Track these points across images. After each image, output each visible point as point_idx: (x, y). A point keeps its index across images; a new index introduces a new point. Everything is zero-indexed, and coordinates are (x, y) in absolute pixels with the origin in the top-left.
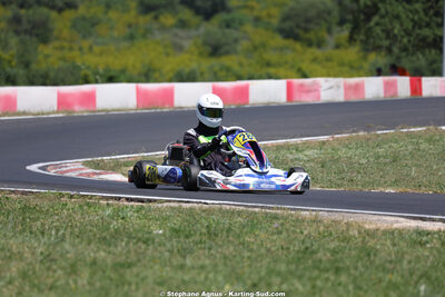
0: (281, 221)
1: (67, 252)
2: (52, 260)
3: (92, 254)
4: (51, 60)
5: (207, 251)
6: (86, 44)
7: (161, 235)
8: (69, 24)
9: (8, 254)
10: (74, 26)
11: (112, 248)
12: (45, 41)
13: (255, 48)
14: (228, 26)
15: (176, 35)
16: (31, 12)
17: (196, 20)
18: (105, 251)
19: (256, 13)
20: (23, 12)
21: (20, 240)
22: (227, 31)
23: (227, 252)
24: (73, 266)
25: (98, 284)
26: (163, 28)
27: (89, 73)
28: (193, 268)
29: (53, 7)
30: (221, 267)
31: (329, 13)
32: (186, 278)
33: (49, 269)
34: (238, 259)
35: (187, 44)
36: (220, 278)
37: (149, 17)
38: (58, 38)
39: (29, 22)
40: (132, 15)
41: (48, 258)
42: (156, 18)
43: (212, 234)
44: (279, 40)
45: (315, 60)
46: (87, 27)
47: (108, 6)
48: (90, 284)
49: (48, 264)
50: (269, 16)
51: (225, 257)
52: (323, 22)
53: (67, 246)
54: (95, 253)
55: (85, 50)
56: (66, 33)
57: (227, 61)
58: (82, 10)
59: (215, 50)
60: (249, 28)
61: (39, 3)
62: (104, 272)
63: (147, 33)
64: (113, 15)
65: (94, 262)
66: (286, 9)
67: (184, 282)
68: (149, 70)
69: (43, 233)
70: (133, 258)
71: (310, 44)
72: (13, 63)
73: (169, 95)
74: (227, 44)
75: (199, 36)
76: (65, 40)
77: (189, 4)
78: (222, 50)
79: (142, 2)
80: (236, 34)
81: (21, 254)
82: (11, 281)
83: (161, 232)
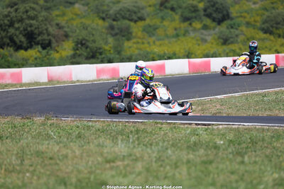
1: (170, 156)
2: (163, 161)
3: (185, 157)
4: (132, 49)
5: (254, 153)
6: (151, 40)
7: (224, 144)
8: (141, 29)
9: (134, 158)
10: (144, 30)
11: (197, 153)
12: (128, 39)
14: (232, 27)
15: (202, 34)
16: (119, 23)
17: (214, 24)
18: (193, 154)
19: (247, 20)
20: (115, 23)
21: (140, 149)
22: (232, 30)
23: (267, 153)
24: (176, 164)
25: (193, 175)
26: (195, 30)
27: (155, 56)
28: (250, 163)
29: (131, 20)
30: (266, 162)
32: (247, 168)
33: (161, 166)
34: (274, 157)
35: (209, 38)
36: (269, 169)
37: (186, 24)
38: (135, 37)
39: (118, 29)
40: (177, 23)
41: (159, 159)
42: (190, 24)
43: (253, 142)
44: (262, 35)
45: (282, 45)
46: (150, 31)
47: (163, 19)
48: (189, 174)
49: (160, 164)
50: (255, 21)
51: (267, 156)
53: (169, 152)
54: (187, 155)
55: (152, 43)
56: (140, 34)
57: (234, 47)
58: (148, 21)
59: (225, 41)
60: (244, 28)
61: (124, 18)
62: (196, 167)
63: (186, 33)
64: (165, 23)
65: (188, 162)
66: (265, 17)
67: (246, 171)
68: (189, 53)
69: (151, 145)
70: (211, 157)
71: (279, 36)
72: (112, 52)
73: (208, 65)
74: (232, 38)
75: (216, 34)
76: (139, 38)
77: (209, 16)
78: (229, 42)
79: (182, 16)
80: (237, 32)
81: (142, 157)
82: (139, 174)
83: (222, 142)
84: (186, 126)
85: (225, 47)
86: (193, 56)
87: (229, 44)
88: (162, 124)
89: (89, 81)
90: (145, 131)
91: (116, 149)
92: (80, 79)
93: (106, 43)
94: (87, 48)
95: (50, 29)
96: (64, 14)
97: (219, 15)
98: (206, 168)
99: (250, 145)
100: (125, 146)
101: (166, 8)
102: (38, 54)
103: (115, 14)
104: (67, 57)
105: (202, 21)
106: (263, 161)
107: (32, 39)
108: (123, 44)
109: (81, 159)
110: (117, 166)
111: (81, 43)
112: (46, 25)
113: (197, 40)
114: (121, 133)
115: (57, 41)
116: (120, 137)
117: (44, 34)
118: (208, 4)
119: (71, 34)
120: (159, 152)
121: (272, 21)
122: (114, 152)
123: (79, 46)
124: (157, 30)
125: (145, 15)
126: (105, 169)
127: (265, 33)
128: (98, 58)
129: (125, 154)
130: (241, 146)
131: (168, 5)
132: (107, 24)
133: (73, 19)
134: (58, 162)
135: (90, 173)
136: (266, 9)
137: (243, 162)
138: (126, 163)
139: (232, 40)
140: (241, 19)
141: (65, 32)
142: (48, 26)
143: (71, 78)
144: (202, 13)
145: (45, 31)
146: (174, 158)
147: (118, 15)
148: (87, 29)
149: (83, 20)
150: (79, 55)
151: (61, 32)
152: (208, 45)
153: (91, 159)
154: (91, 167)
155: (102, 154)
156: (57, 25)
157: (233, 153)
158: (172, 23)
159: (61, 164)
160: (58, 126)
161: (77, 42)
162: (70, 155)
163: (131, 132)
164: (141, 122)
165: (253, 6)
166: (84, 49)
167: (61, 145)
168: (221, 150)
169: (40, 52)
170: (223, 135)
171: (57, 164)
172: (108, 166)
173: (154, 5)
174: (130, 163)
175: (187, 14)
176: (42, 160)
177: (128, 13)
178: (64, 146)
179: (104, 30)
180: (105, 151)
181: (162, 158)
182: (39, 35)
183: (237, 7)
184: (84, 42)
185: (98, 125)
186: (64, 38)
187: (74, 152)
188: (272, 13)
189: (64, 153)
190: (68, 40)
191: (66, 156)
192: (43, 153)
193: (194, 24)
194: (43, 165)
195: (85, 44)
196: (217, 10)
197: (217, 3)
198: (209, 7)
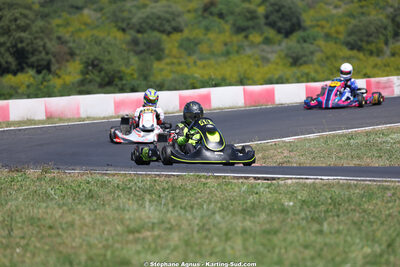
0: (393, 191)
1: (219, 223)
2: (209, 230)
3: (240, 224)
4: (164, 73)
5: (336, 218)
6: (191, 60)
7: (293, 206)
8: (176, 44)
9: (168, 226)
10: (181, 46)
11: (257, 219)
12: (159, 59)
13: (328, 58)
14: (305, 41)
15: (263, 50)
16: (145, 35)
17: (280, 37)
18: (250, 221)
19: (326, 30)
20: (140, 36)
21: (176, 214)
22: (305, 45)
23: (355, 220)
24: (226, 234)
25: (251, 249)
26: (252, 45)
28: (331, 233)
29: (163, 32)
30: (354, 231)
31: (385, 28)
32: (327, 240)
33: (206, 237)
34: (365, 223)
35: (273, 57)
36: (358, 241)
37: (241, 37)
38: (168, 56)
39: (145, 44)
40: (226, 36)
41: (202, 228)
42: (246, 37)
43: (335, 203)
44: (347, 52)
45: (375, 66)
46: (190, 47)
47: (207, 29)
48: (246, 249)
49: (204, 233)
50: (338, 32)
51: (355, 223)
52: (381, 36)
53: (218, 217)
54: (242, 222)
55: (191, 64)
56: (175, 51)
57: (305, 69)
58: (186, 33)
59: (295, 61)
60: (321, 43)
61: (153, 28)
62: (254, 238)
63: (240, 50)
64: (212, 36)
65: (244, 231)
66: (350, 26)
67: (326, 244)
69: (192, 207)
70: (276, 225)
71: (371, 53)
72: (135, 76)
73: (271, 94)
74: (305, 56)
75: (282, 50)
76: (175, 57)
77: (272, 25)
78: (301, 61)
79: (234, 25)
80: (312, 48)
81: (179, 226)
82: (175, 248)
83: (291, 204)
84: (241, 181)
85: (294, 69)
86: (250, 82)
87: (301, 65)
88: (207, 178)
89: (104, 118)
90: (182, 188)
91: (143, 213)
92: (92, 116)
93: (128, 64)
94: (100, 71)
95: (49, 45)
96: (67, 24)
97: (287, 24)
98: (269, 240)
99: (331, 207)
100: (156, 210)
101: (211, 14)
102: (32, 80)
103: (140, 24)
104: (73, 84)
105: (262, 33)
106: (349, 230)
107: (22, 59)
108: (151, 65)
109: (94, 228)
110: (144, 238)
111: (93, 65)
112: (42, 39)
113: (257, 60)
114: (150, 190)
115: (58, 62)
116: (148, 197)
117: (40, 52)
118: (271, 8)
119: (77, 52)
120: (202, 217)
121: (361, 31)
122: (140, 219)
123: (90, 68)
124: (199, 46)
125: (183, 24)
126: (127, 242)
127: (352, 48)
128: (116, 85)
129: (156, 221)
130: (318, 209)
131: (214, 10)
132: (128, 38)
133: (80, 30)
134: (61, 232)
135: (106, 247)
136: (351, 16)
137: (321, 232)
138: (156, 233)
139: (304, 59)
140: (317, 29)
141: (70, 48)
142: (46, 40)
143: (78, 113)
144: (262, 21)
145: (41, 49)
146: (223, 225)
147: (144, 25)
148: (100, 44)
149: (95, 32)
150: (90, 81)
151: (65, 49)
152: (272, 66)
153: (107, 228)
154: (107, 240)
155: (122, 221)
156: (59, 38)
157: (306, 218)
158: (220, 35)
159: (65, 235)
160: (61, 182)
161: (86, 62)
162: (77, 222)
163: (164, 189)
164: (178, 176)
165: (334, 12)
166: (96, 72)
167: (65, 208)
168: (291, 214)
169: (34, 77)
170: (293, 193)
171: (59, 235)
172: (131, 237)
173: (196, 11)
174: (163, 233)
175: (242, 23)
176: (37, 229)
177: (158, 22)
178: (70, 210)
179: (124, 46)
180: (127, 217)
181: (207, 227)
182: (33, 54)
183: (312, 12)
184: (96, 62)
185: (116, 180)
186: (69, 57)
187: (84, 218)
188: (360, 21)
189: (70, 219)
190: (74, 61)
191: (72, 225)
192: (39, 219)
193: (251, 37)
194: (40, 236)
195: (97, 65)
196: (283, 17)
197: (283, 6)
198: (272, 12)
